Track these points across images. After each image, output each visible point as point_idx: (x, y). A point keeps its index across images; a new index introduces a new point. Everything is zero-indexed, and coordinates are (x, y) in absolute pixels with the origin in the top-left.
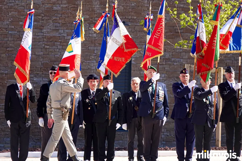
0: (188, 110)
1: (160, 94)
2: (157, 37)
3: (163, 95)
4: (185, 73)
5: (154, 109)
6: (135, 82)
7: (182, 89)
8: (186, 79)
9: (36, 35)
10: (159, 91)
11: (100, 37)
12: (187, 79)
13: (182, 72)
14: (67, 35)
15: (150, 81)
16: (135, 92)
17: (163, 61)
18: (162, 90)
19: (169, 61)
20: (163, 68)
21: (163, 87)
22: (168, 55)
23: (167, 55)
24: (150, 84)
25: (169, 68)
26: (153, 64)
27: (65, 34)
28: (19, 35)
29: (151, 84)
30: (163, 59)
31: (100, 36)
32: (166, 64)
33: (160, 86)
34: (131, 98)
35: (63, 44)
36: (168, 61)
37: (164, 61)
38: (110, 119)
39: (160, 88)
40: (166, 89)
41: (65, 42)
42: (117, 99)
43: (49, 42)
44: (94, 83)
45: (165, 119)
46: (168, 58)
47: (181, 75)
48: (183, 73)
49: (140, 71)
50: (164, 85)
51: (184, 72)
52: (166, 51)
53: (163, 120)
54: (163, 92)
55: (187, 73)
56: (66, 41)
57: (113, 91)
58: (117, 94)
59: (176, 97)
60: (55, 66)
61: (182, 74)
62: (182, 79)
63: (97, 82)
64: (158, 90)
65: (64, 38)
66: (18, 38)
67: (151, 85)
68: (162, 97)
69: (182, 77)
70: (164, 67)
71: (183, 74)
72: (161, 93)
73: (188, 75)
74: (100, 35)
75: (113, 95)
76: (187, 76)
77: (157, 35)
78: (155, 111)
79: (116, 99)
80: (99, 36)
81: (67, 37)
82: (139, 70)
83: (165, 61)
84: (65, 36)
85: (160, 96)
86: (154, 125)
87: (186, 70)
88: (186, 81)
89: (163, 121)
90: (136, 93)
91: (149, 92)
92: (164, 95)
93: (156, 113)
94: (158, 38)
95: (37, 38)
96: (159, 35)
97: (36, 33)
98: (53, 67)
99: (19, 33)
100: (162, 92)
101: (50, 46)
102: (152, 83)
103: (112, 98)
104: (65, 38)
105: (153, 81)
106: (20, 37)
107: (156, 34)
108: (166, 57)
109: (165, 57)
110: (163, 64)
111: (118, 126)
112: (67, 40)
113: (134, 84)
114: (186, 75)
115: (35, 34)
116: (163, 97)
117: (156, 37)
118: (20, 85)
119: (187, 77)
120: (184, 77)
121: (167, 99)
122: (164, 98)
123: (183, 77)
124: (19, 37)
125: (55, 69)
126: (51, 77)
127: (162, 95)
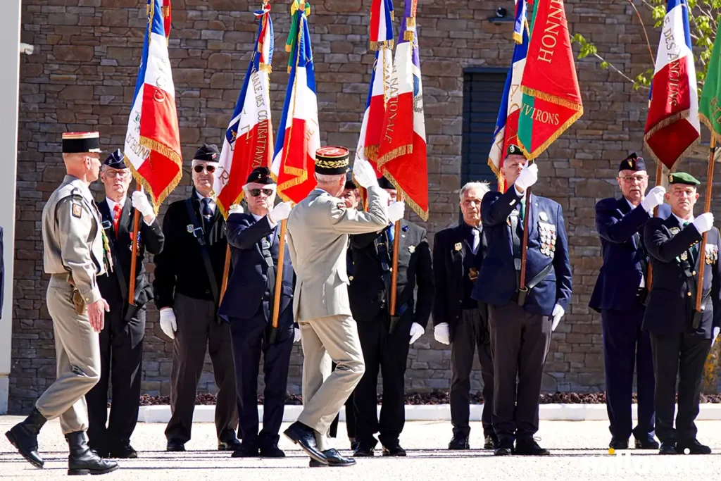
0: (642, 285)
1: (543, 233)
2: (547, 60)
3: (552, 238)
4: (635, 168)
5: (523, 277)
6: (470, 195)
7: (623, 215)
8: (638, 188)
9: (238, 49)
10: (541, 224)
11: (433, 58)
12: (639, 185)
13: (624, 166)
14: (331, 49)
15: (511, 192)
16: (471, 228)
17: (623, 130)
18: (548, 222)
19: (640, 131)
20: (622, 150)
21: (552, 212)
22: (638, 113)
23: (634, 113)
24: (511, 204)
25: (642, 150)
26: (594, 140)
27: (325, 48)
28: (188, 49)
29: (514, 201)
30: (621, 123)
31: (432, 55)
32: (630, 140)
33: (543, 210)
34: (458, 246)
35: (321, 78)
36: (638, 129)
37: (627, 129)
38: (393, 313)
39: (544, 216)
40: (561, 219)
41: (327, 72)
42: (415, 249)
43: (278, 71)
44: (347, 200)
45: (559, 311)
46: (638, 119)
47: (621, 174)
48: (627, 167)
49: (551, 160)
50: (555, 205)
51: (630, 164)
52: (631, 100)
53: (553, 315)
54: (553, 228)
55: (639, 167)
56: (329, 68)
57: (404, 224)
58: (416, 234)
59: (607, 242)
60: (211, 146)
61: (624, 171)
62: (625, 185)
63: (357, 196)
64: (538, 223)
65: (321, 60)
66: (183, 59)
67: (515, 204)
68: (549, 243)
69: (625, 181)
70: (624, 149)
71: (629, 171)
72: (548, 231)
73: (643, 173)
74: (431, 51)
75: (403, 236)
76: (639, 178)
77: (546, 52)
78: (527, 282)
79: (412, 249)
80: (428, 52)
81: (332, 55)
82: (549, 158)
83: (630, 131)
84: (324, 54)
85: (543, 239)
86: (523, 330)
87: (636, 158)
88: (638, 192)
89: (552, 318)
90: (474, 231)
91: (511, 227)
92: (555, 238)
93: (529, 288)
94: (550, 61)
95: (241, 59)
96: (552, 53)
97: (238, 45)
98: (205, 149)
99: (186, 43)
100: (548, 229)
101: (282, 84)
102: (519, 199)
103: (401, 247)
104: (326, 61)
105: (518, 194)
106: (188, 55)
107: (541, 50)
108: (631, 119)
109: (629, 118)
110: (621, 140)
111: (417, 331)
112: (331, 66)
113: (469, 201)
114: (638, 173)
115: (236, 48)
116: (554, 243)
117: (544, 59)
118: (115, 204)
119: (642, 180)
120: (632, 179)
121: (566, 249)
122: (556, 246)
123: (629, 180)
124: (187, 57)
125: (211, 155)
126: (199, 181)
127: (549, 237)
